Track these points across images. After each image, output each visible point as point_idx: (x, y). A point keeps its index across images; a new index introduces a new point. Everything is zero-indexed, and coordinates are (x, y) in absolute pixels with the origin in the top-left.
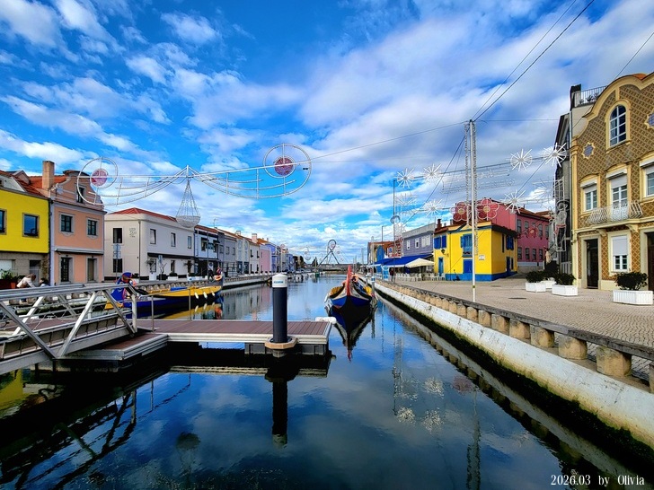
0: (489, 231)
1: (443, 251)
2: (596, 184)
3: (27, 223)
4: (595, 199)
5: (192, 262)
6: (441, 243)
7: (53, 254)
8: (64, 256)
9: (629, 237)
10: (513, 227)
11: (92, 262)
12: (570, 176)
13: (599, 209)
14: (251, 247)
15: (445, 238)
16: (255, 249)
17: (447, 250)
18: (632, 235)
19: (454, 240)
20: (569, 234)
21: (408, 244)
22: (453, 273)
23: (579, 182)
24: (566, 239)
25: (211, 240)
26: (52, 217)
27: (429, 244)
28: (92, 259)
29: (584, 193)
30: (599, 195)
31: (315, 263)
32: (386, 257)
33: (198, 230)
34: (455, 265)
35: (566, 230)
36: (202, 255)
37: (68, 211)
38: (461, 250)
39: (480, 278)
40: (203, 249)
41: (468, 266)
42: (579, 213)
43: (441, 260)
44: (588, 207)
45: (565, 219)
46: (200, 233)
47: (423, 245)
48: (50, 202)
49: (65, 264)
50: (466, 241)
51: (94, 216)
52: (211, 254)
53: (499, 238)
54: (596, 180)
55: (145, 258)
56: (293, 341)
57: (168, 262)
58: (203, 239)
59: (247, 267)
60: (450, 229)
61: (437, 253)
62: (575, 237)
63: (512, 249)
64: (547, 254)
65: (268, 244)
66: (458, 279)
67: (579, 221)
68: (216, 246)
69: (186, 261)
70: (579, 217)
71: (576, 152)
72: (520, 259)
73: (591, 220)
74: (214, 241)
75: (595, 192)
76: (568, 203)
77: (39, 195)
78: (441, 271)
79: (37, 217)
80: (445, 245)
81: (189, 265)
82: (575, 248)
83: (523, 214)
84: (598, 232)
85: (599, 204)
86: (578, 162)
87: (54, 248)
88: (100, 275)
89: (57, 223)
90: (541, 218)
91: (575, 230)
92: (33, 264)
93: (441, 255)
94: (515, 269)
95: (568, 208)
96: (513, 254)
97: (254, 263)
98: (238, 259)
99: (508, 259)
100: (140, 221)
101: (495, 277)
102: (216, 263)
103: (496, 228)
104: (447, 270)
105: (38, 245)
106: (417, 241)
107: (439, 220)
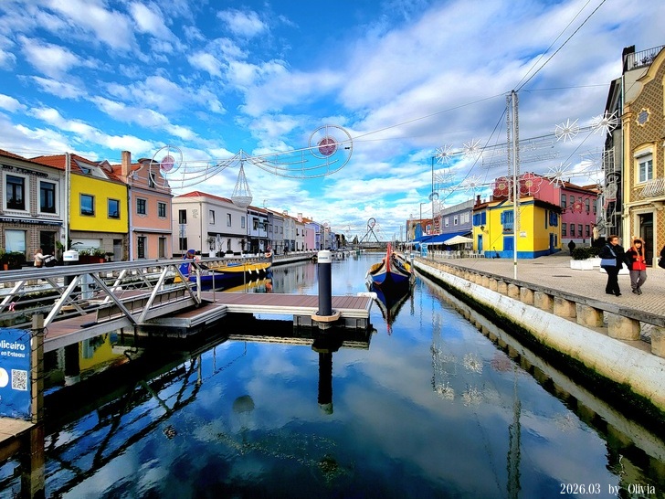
0: (532, 206)
1: (482, 228)
2: (651, 154)
3: (110, 207)
4: (650, 170)
5: (246, 240)
6: (480, 220)
7: (131, 233)
8: (140, 235)
10: (557, 201)
11: (162, 240)
12: (622, 146)
13: (655, 180)
14: (297, 226)
15: (484, 215)
16: (300, 228)
17: (486, 227)
19: (494, 217)
20: (620, 208)
21: (447, 221)
22: (493, 250)
23: (632, 152)
24: (616, 213)
25: (261, 220)
26: (130, 201)
27: (468, 221)
28: (163, 237)
29: (637, 163)
30: (655, 165)
31: (355, 241)
32: (424, 234)
33: (250, 210)
34: (494, 241)
35: (617, 205)
36: (254, 234)
37: (143, 195)
38: (502, 227)
39: (522, 255)
40: (255, 228)
41: (509, 243)
42: (632, 184)
43: (480, 237)
44: (642, 179)
45: (615, 192)
46: (252, 213)
47: (462, 222)
48: (129, 187)
49: (141, 242)
50: (507, 217)
51: (163, 200)
52: (261, 233)
53: (542, 213)
54: (652, 149)
55: (206, 237)
56: (337, 314)
57: (225, 240)
58: (254, 219)
59: (293, 245)
60: (490, 205)
61: (476, 231)
62: (626, 212)
63: (556, 225)
64: (595, 230)
65: (313, 223)
66: (498, 257)
67: (631, 195)
68: (265, 226)
69: (240, 240)
70: (631, 189)
71: (629, 120)
72: (564, 235)
73: (645, 192)
74: (265, 221)
75: (650, 162)
76: (619, 174)
77: (120, 182)
78: (480, 248)
79: (118, 201)
80: (484, 222)
81: (243, 243)
82: (626, 223)
83: (569, 189)
84: (653, 206)
85: (655, 175)
86: (631, 131)
87: (132, 229)
88: (169, 253)
89: (134, 206)
90: (588, 192)
91: (627, 203)
92: (116, 242)
93: (481, 232)
94: (559, 246)
95: (620, 179)
96: (557, 230)
97: (300, 241)
98: (285, 238)
99: (551, 235)
100: (201, 203)
101: (537, 254)
102: (266, 241)
103: (538, 204)
104: (487, 247)
105: (119, 226)
106: (456, 218)
107: (479, 197)
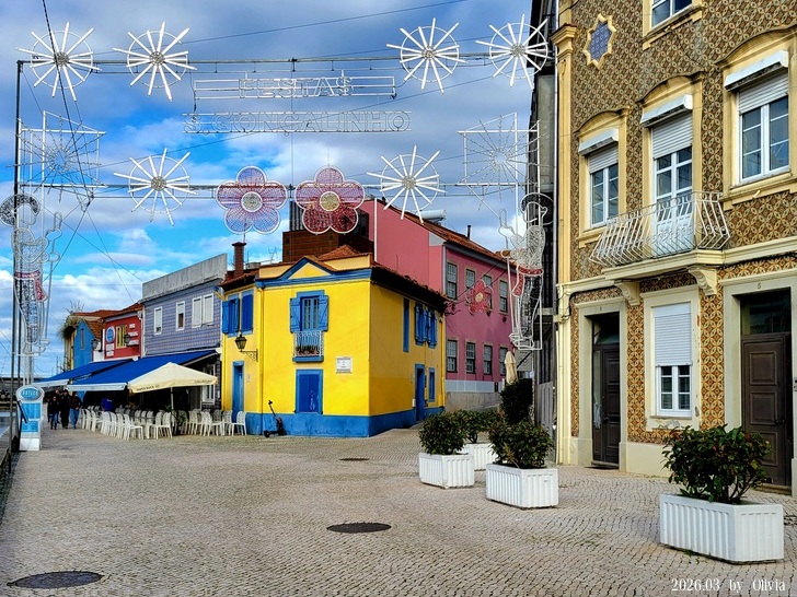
1: (241, 342)
2: (613, 145)
4: (614, 185)
6: (239, 319)
9: (696, 309)
12: (554, 118)
13: (623, 221)
15: (249, 300)
17: (252, 339)
18: (703, 303)
19: (273, 307)
20: (550, 299)
21: (158, 318)
23: (576, 138)
24: (542, 312)
27: (209, 319)
29: (586, 170)
30: (623, 177)
32: (98, 358)
34: (275, 392)
35: (544, 289)
38: (289, 342)
41: (309, 389)
42: (574, 232)
43: (239, 369)
44: (597, 216)
45: (540, 250)
47: (196, 323)
50: (309, 312)
54: (617, 131)
60: (263, 274)
61: (228, 351)
62: (564, 306)
66: (281, 431)
67: (573, 259)
70: (574, 244)
71: (569, 46)
72: (452, 373)
73: (603, 251)
75: (614, 168)
76: (548, 200)
78: (237, 406)
80: (248, 326)
82: (563, 337)
83: (460, 248)
84: (619, 292)
85: (623, 206)
86: (574, 77)
91: (565, 287)
93: (239, 357)
94: (440, 400)
95: (548, 218)
96: (435, 358)
99: (420, 372)
101: (378, 424)
103: (382, 278)
104: (254, 404)
106: (180, 309)
107: (239, 247)
